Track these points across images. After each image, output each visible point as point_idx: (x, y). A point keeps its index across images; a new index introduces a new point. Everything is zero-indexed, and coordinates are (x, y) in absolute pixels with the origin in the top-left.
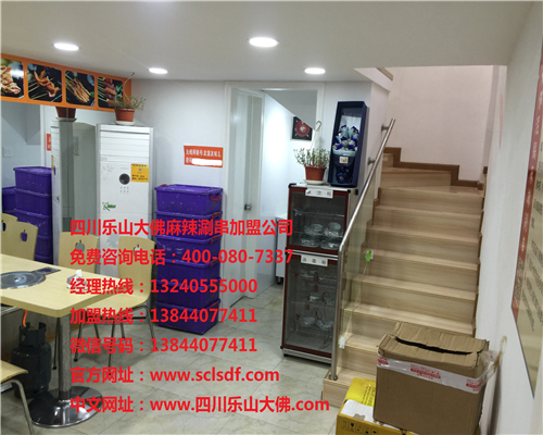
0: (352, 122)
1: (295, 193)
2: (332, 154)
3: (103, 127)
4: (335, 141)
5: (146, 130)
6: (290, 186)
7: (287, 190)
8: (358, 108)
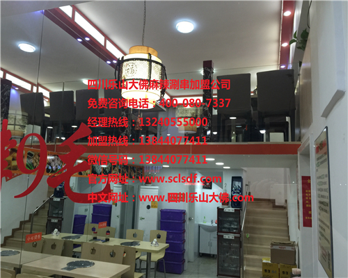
0: (237, 184)
1: (220, 211)
2: (232, 196)
3: (142, 187)
4: (232, 190)
5: (157, 187)
6: (218, 208)
7: (216, 210)
8: (239, 179)
